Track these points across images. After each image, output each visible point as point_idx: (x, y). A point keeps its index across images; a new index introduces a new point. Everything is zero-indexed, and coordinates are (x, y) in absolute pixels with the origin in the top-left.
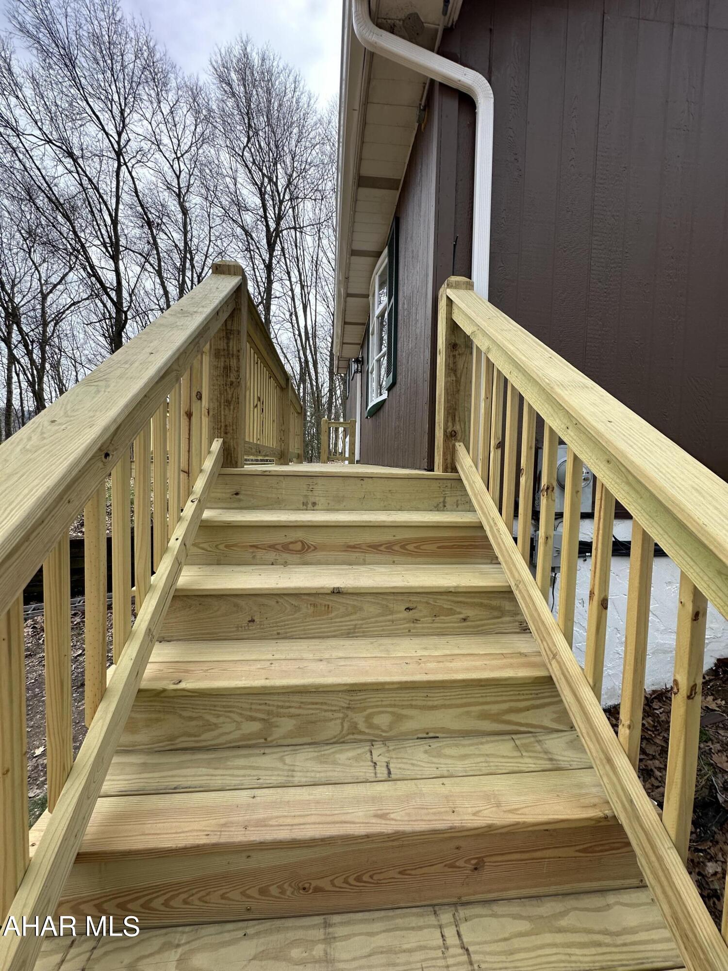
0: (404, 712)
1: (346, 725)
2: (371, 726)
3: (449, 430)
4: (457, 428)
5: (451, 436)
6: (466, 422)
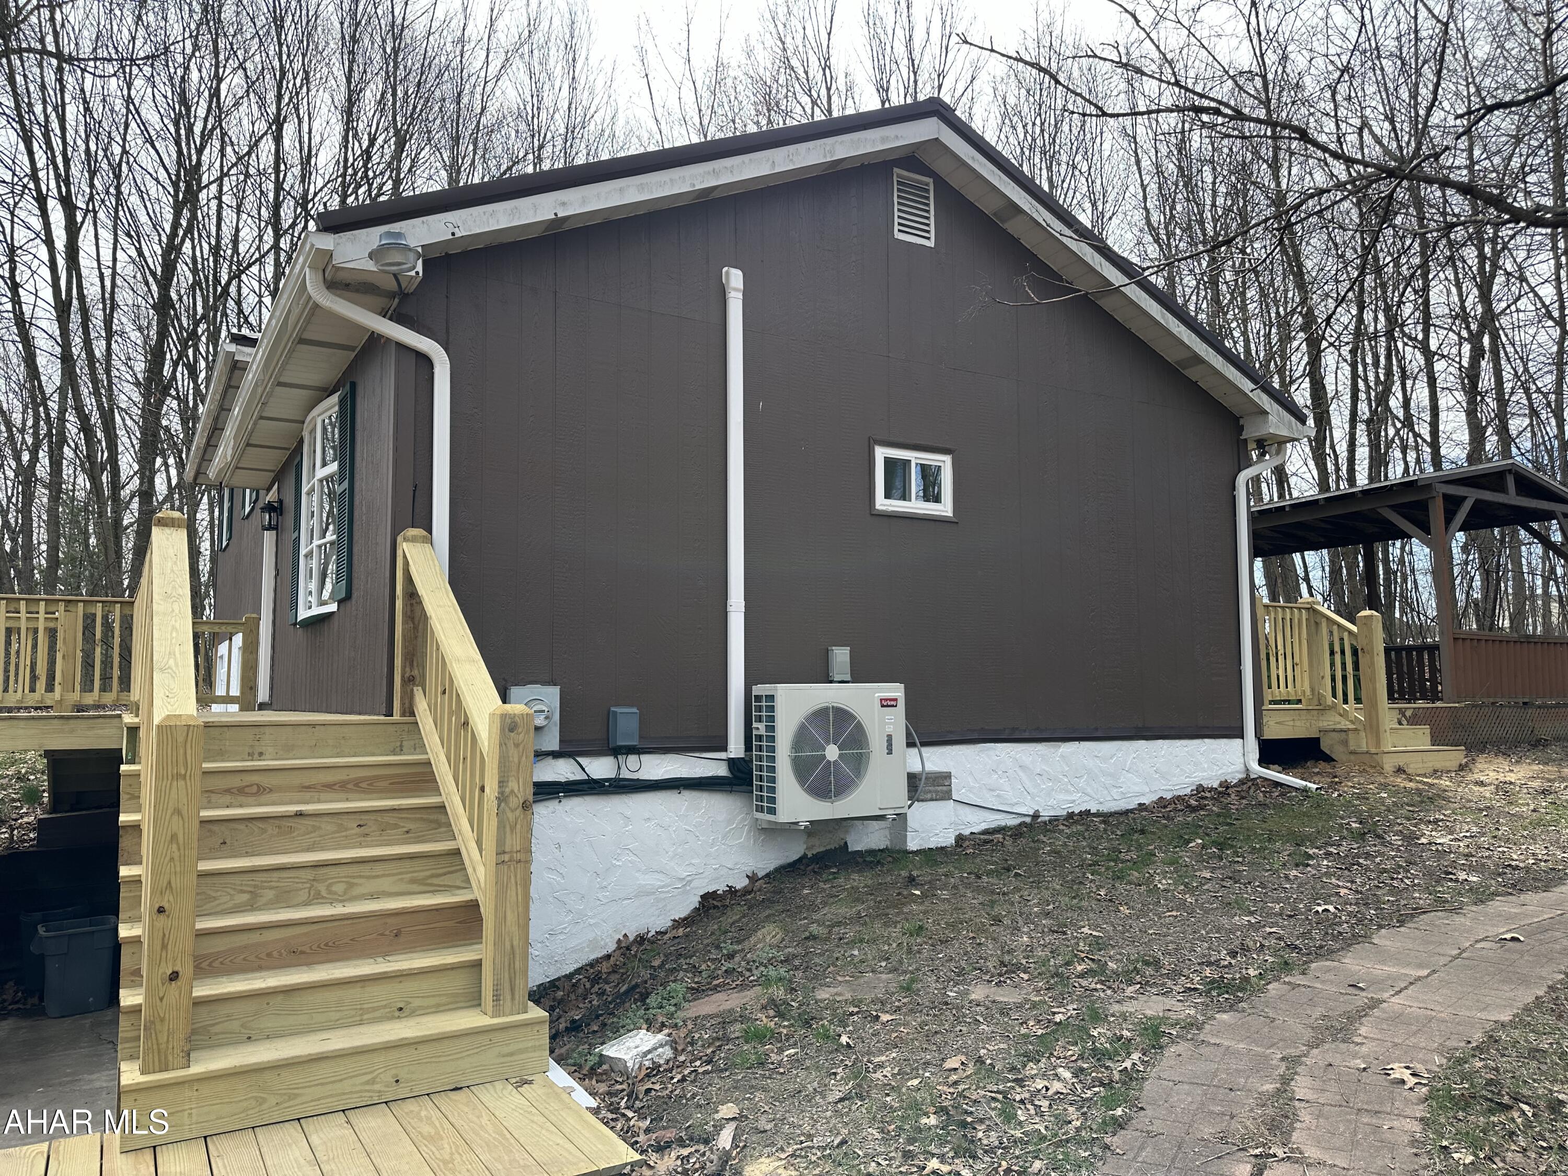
0: (355, 881)
1: (312, 893)
2: (330, 892)
3: (407, 675)
4: (416, 672)
5: (409, 681)
6: (424, 668)
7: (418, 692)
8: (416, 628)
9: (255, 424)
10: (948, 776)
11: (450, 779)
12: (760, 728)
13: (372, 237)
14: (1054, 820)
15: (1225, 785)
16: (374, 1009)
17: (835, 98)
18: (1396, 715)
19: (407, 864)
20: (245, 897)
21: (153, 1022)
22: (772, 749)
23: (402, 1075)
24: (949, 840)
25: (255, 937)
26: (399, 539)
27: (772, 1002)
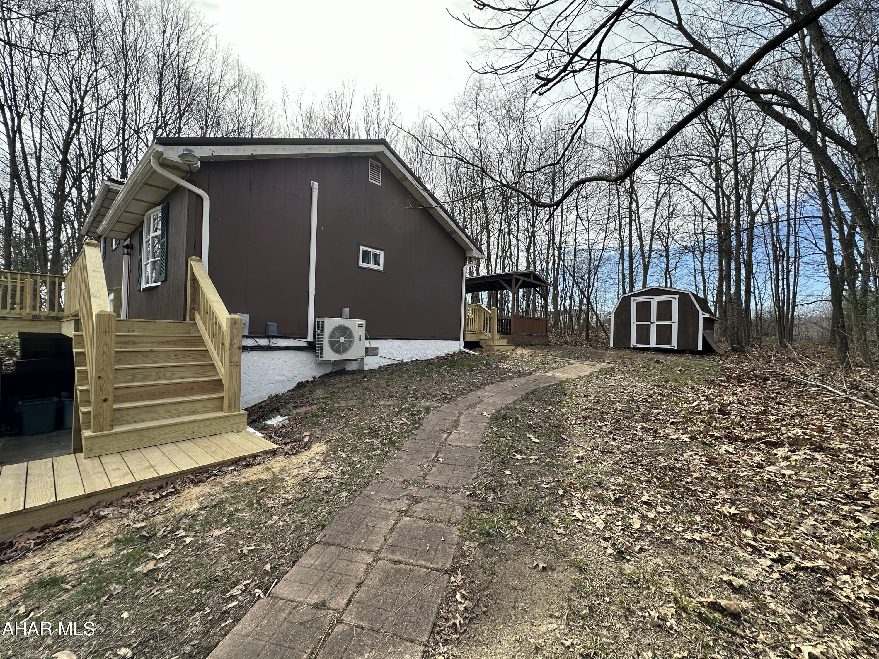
0: (175, 373)
1: (157, 376)
3: (192, 307)
4: (195, 306)
5: (193, 309)
6: (198, 305)
7: (196, 313)
8: (195, 291)
9: (122, 214)
10: (378, 348)
11: (209, 341)
12: (319, 331)
13: (180, 150)
14: (408, 362)
15: (454, 353)
16: (184, 412)
17: (351, 131)
18: (499, 336)
19: (195, 367)
20: (130, 378)
21: (97, 415)
22: (323, 338)
23: (195, 430)
24: (376, 367)
25: (136, 390)
26: (189, 260)
27: (321, 408)
